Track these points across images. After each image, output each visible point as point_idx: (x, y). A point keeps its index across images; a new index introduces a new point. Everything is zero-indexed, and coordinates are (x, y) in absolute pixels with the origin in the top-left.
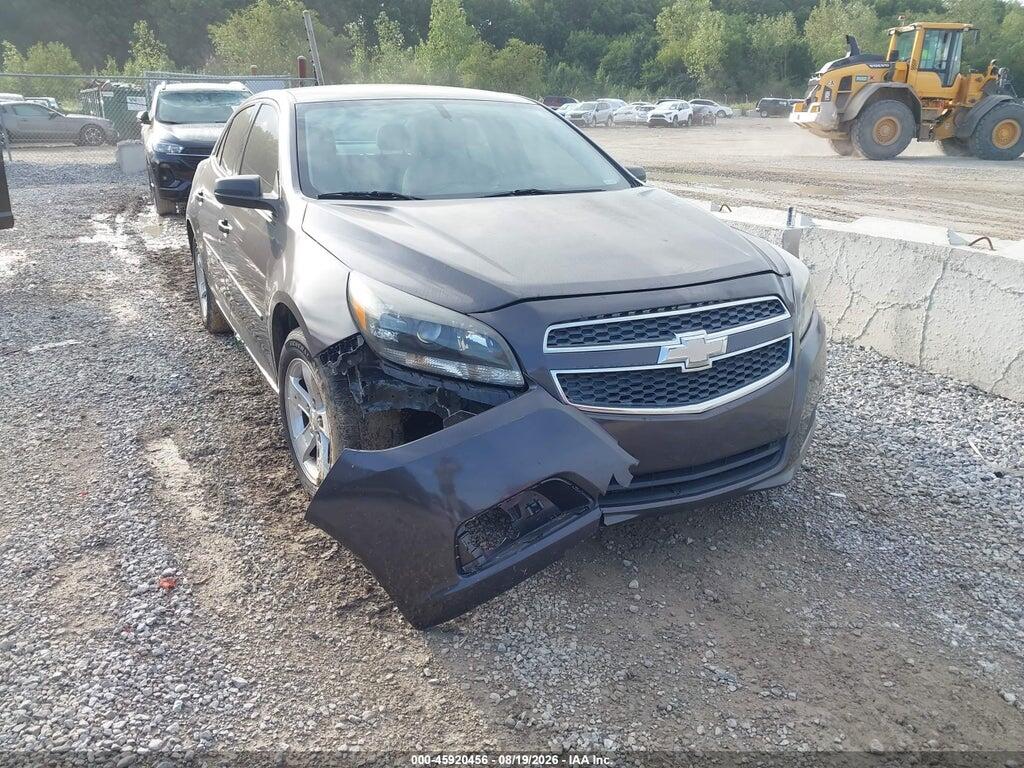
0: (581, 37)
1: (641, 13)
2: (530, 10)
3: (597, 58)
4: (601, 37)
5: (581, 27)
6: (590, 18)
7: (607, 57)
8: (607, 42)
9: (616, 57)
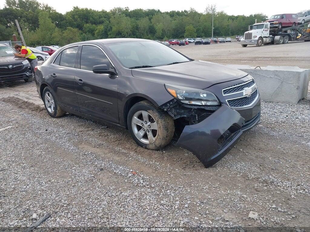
0: (87, 26)
1: (105, 18)
2: (70, 18)
3: (94, 32)
4: (94, 25)
5: (87, 23)
6: (89, 20)
7: (97, 31)
8: (96, 27)
9: (100, 31)
